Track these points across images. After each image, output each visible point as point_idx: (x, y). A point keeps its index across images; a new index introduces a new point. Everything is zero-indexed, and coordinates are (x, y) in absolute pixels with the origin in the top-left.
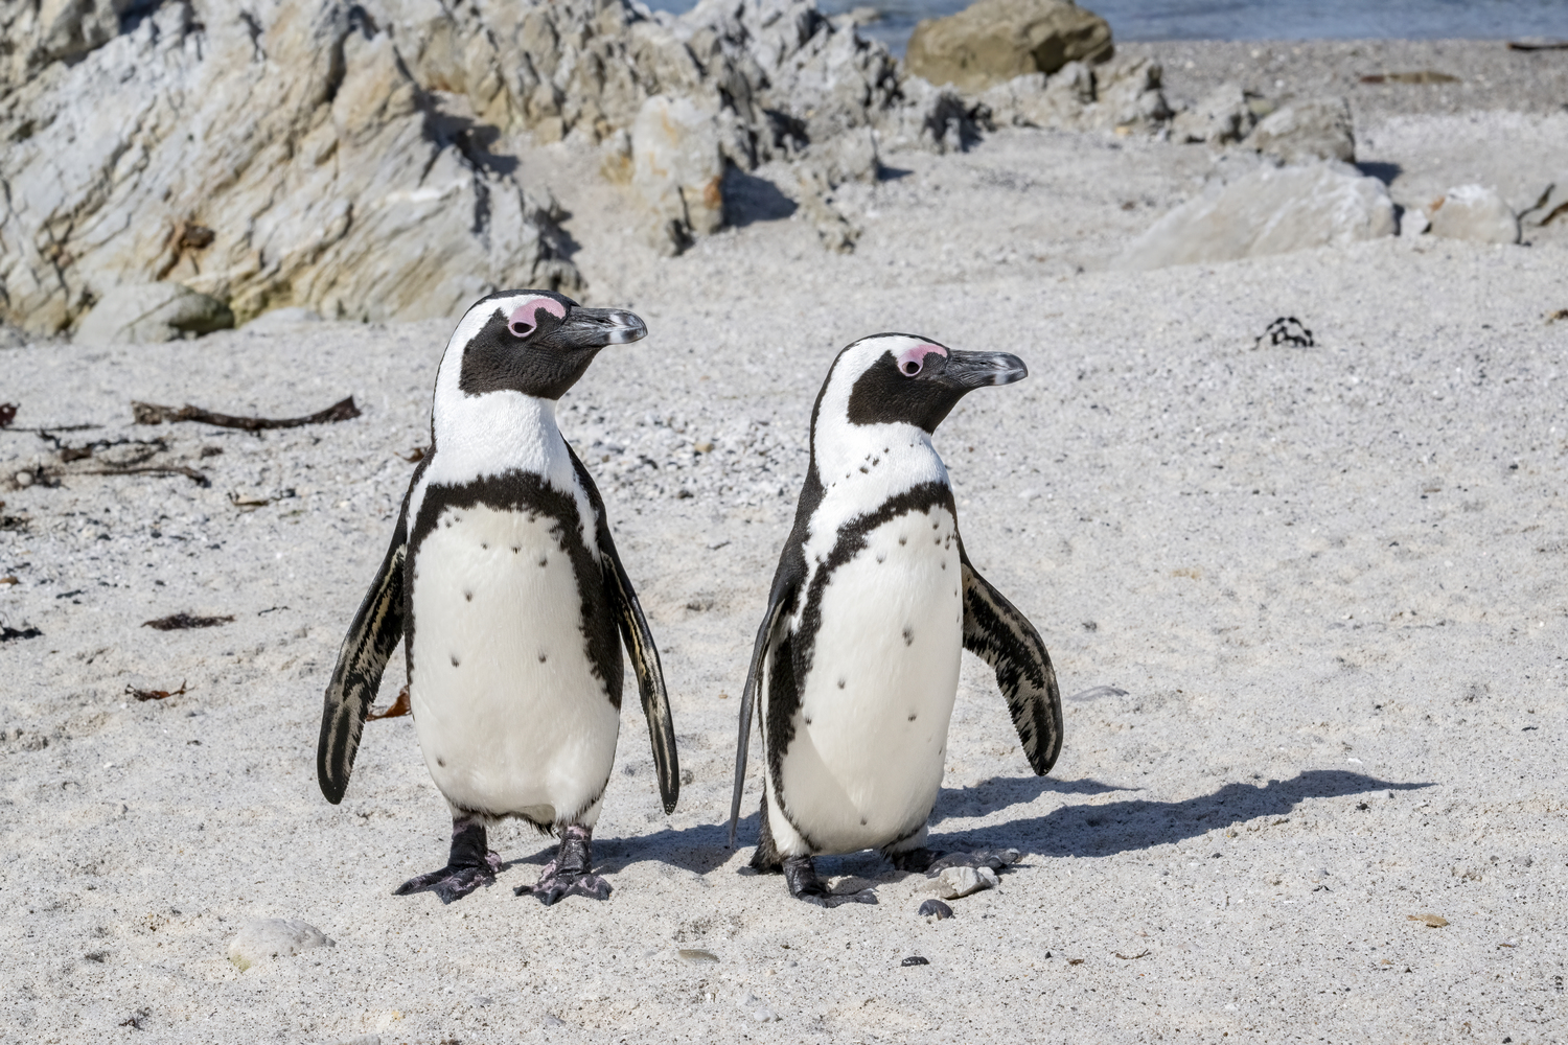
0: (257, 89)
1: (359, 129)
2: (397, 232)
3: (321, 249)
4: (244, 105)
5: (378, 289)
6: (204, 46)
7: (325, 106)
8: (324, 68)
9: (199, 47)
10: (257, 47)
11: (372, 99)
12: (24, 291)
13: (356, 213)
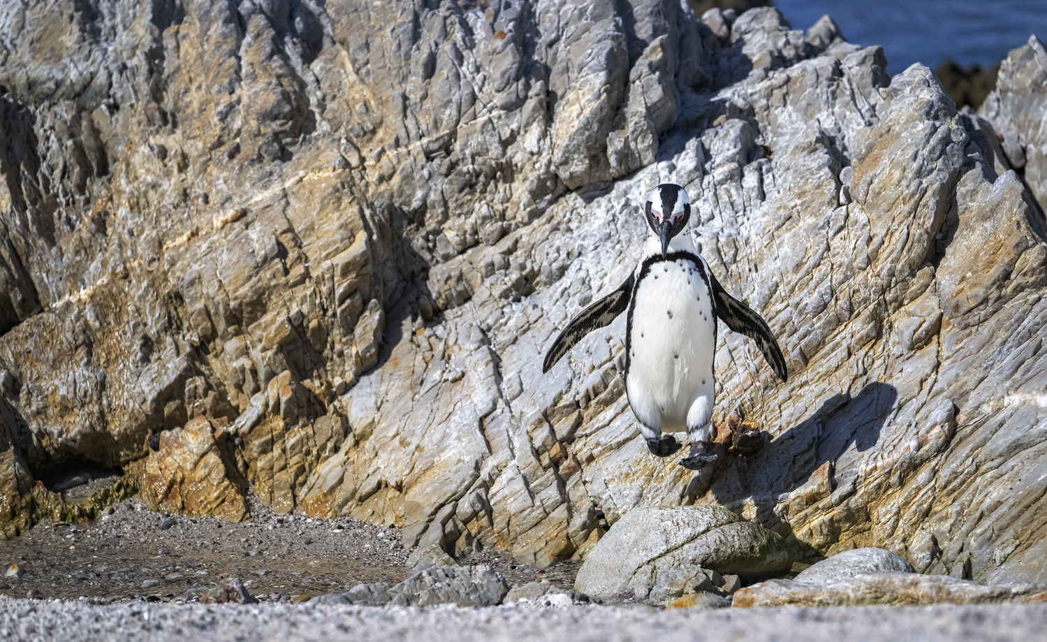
0: (836, 243)
1: (972, 304)
2: (1016, 448)
3: (913, 466)
4: (817, 265)
5: (986, 523)
6: (768, 180)
7: (927, 269)
8: (928, 218)
9: (761, 181)
10: (839, 184)
11: (991, 263)
12: (513, 506)
13: (961, 418)
